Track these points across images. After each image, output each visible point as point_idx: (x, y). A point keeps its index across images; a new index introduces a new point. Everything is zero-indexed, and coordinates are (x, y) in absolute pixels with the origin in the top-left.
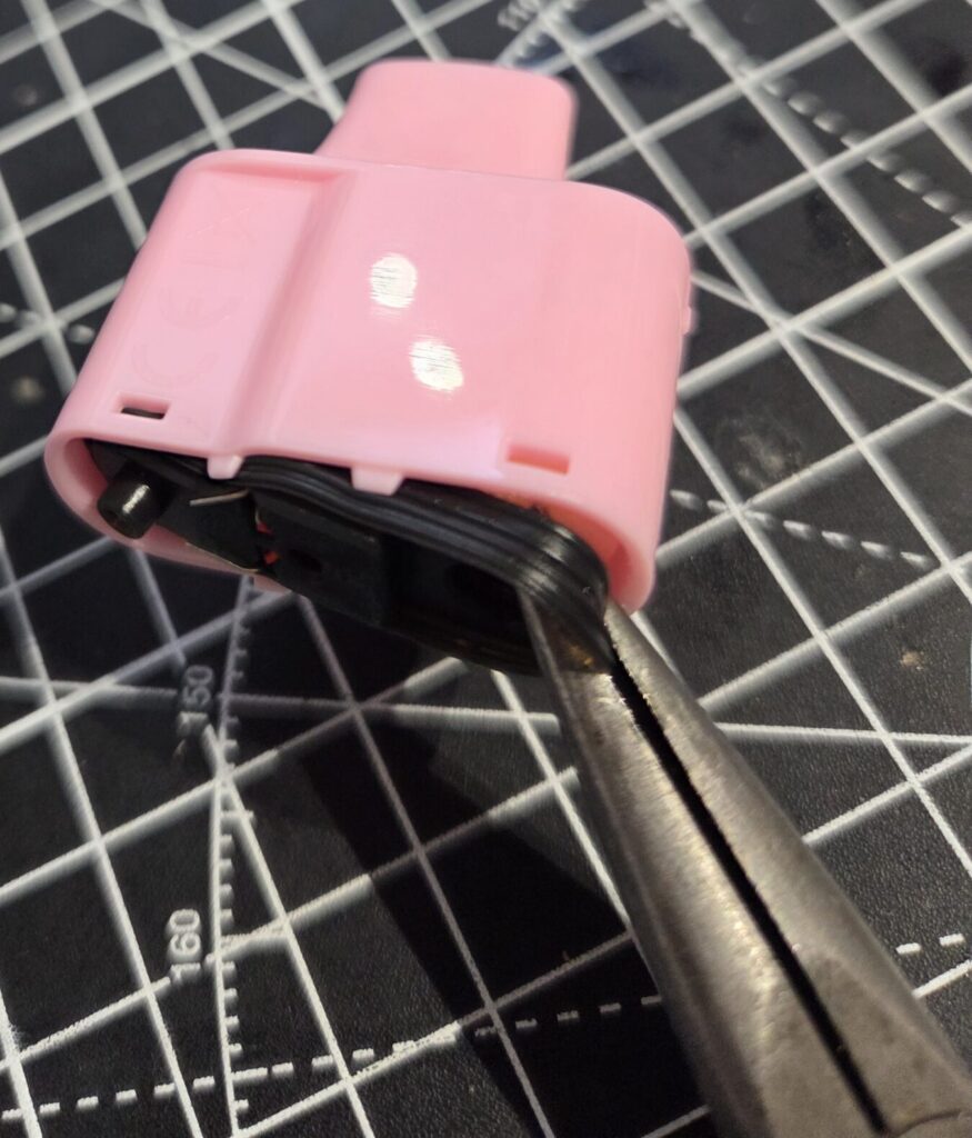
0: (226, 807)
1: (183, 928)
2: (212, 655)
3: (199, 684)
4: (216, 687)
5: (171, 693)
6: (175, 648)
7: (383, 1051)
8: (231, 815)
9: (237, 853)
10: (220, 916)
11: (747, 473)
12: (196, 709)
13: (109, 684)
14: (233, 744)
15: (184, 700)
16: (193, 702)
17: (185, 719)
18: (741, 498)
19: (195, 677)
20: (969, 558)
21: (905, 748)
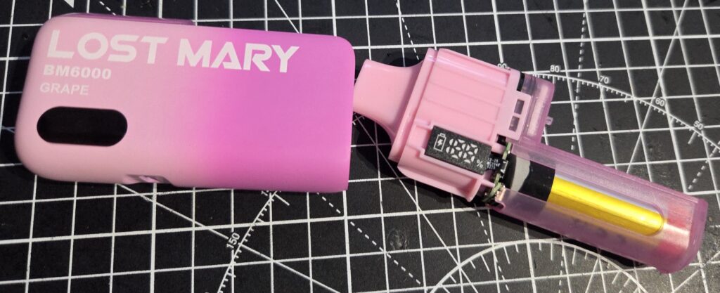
0: (230, 271)
2: (241, 232)
3: (235, 238)
4: (239, 241)
5: (227, 238)
6: (233, 226)
8: (229, 274)
9: (228, 284)
11: (392, 244)
12: (232, 245)
13: (211, 228)
14: (238, 257)
15: (230, 241)
16: (232, 242)
17: (228, 245)
18: (387, 250)
19: (235, 236)
20: (430, 287)
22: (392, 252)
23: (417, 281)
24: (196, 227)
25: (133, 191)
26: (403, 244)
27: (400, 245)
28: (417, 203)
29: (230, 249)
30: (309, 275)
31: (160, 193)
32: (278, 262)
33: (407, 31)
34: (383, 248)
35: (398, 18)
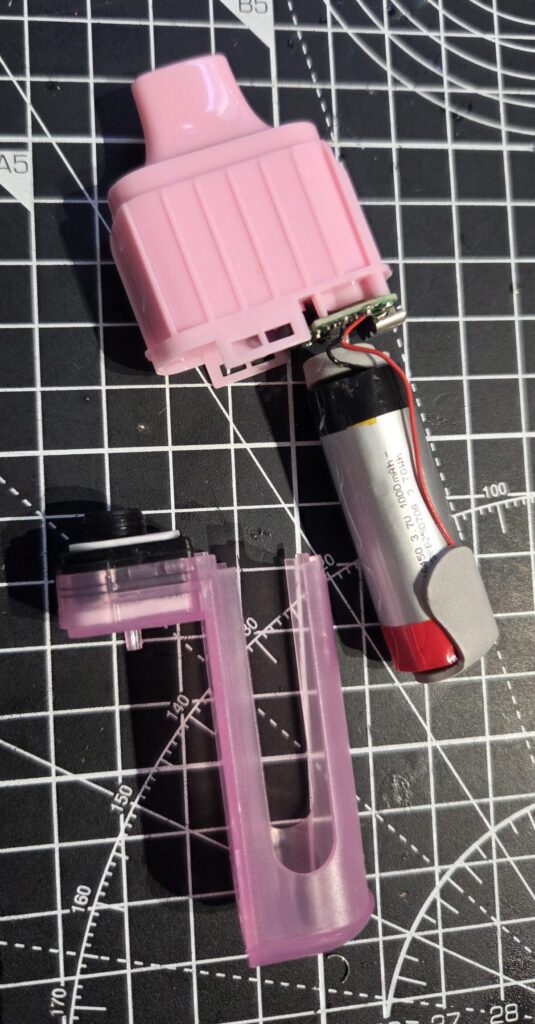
0: (118, 850)
1: (81, 894)
3: (125, 793)
4: (131, 799)
5: (111, 794)
6: (120, 773)
7: (147, 964)
8: (118, 855)
9: (116, 870)
10: (100, 893)
11: (385, 798)
12: (120, 805)
13: (83, 778)
14: (130, 826)
15: (116, 799)
16: (119, 801)
17: (113, 807)
18: (378, 808)
19: (124, 790)
20: (445, 867)
21: (384, 926)
22: (385, 811)
23: (425, 858)
24: (57, 777)
26: (404, 798)
27: (399, 799)
28: (427, 728)
29: (116, 814)
32: (197, 832)
34: (371, 806)
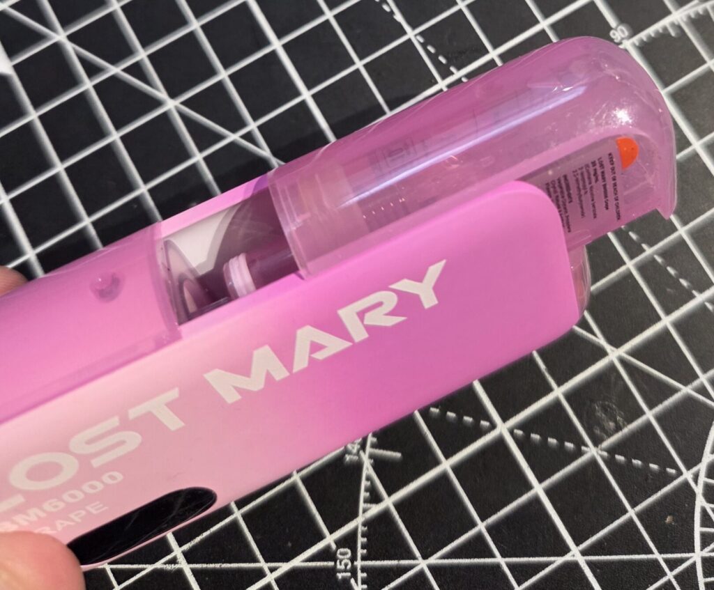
2: (348, 541)
3: (344, 555)
4: (353, 559)
5: (331, 564)
6: (330, 539)
11: (598, 432)
12: (345, 571)
13: (298, 562)
14: (366, 586)
15: (339, 567)
16: (343, 567)
17: (340, 576)
18: (596, 445)
19: (341, 554)
20: (695, 469)
21: (666, 561)
22: (606, 444)
23: (669, 470)
24: (272, 574)
25: (141, 566)
26: (616, 422)
27: (612, 424)
28: (601, 340)
29: (346, 581)
30: (493, 556)
31: (186, 547)
32: (433, 560)
33: (437, 55)
34: (587, 446)
35: (409, 40)
